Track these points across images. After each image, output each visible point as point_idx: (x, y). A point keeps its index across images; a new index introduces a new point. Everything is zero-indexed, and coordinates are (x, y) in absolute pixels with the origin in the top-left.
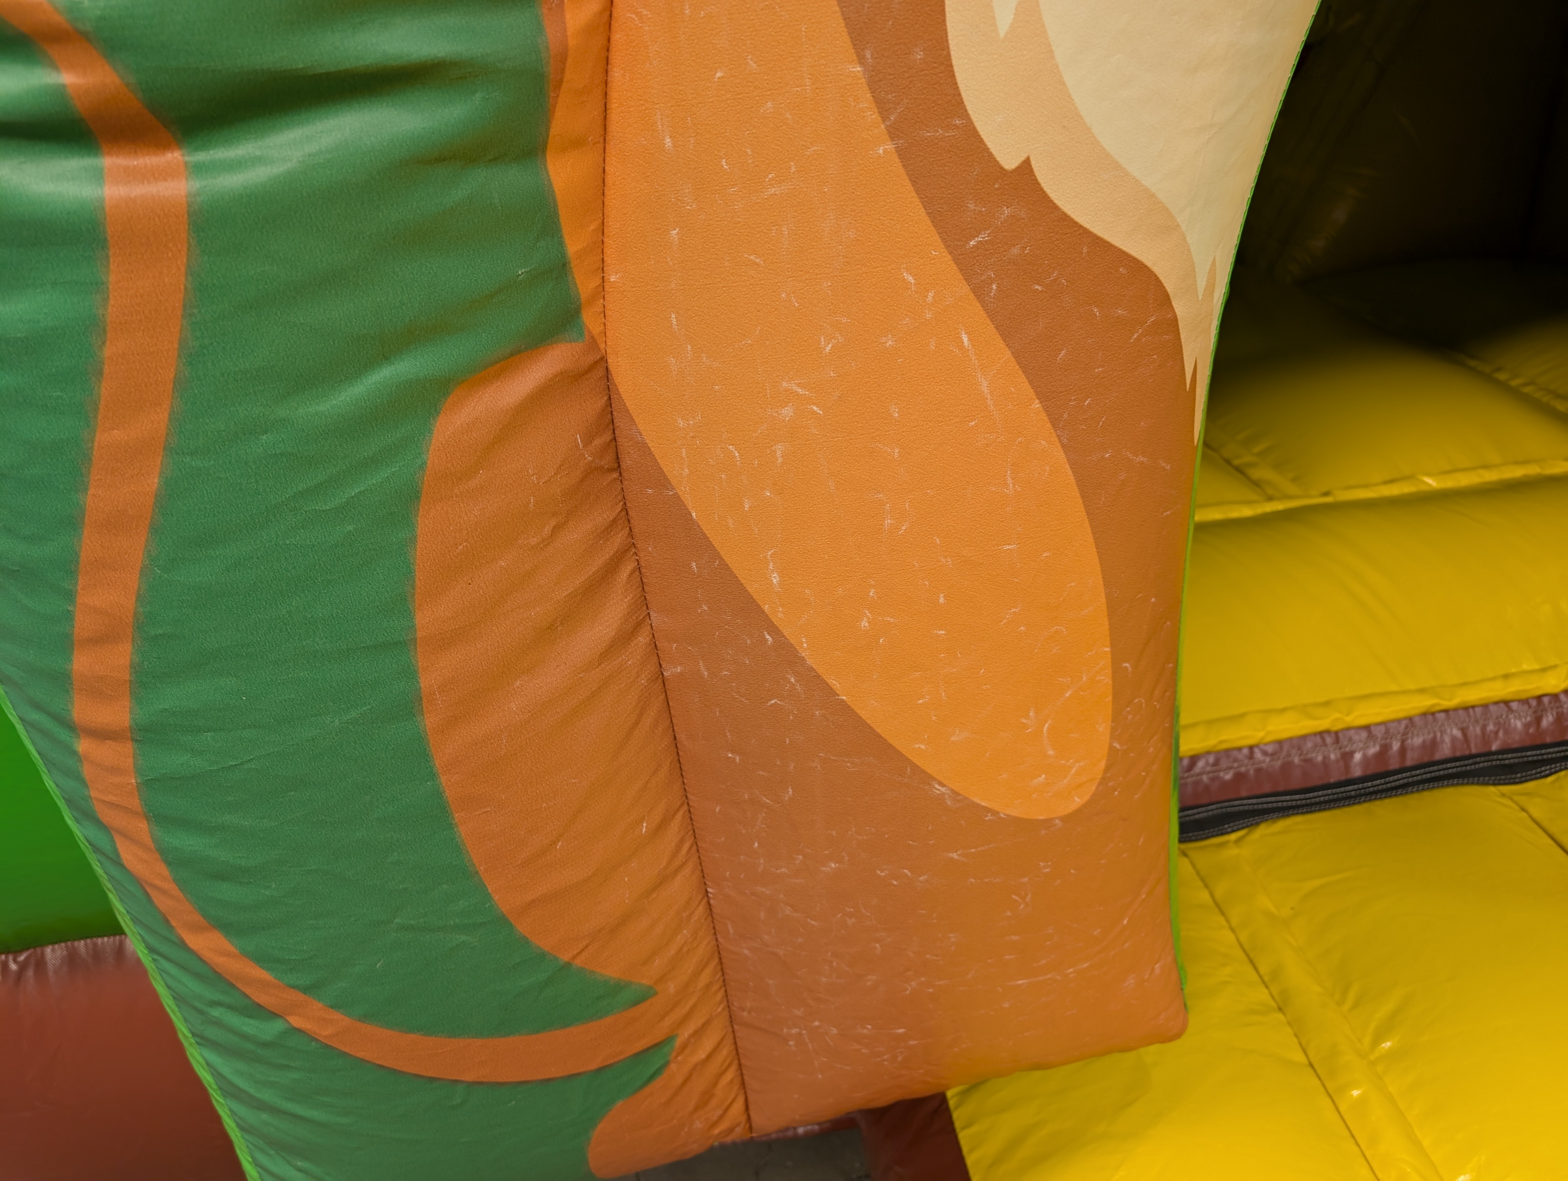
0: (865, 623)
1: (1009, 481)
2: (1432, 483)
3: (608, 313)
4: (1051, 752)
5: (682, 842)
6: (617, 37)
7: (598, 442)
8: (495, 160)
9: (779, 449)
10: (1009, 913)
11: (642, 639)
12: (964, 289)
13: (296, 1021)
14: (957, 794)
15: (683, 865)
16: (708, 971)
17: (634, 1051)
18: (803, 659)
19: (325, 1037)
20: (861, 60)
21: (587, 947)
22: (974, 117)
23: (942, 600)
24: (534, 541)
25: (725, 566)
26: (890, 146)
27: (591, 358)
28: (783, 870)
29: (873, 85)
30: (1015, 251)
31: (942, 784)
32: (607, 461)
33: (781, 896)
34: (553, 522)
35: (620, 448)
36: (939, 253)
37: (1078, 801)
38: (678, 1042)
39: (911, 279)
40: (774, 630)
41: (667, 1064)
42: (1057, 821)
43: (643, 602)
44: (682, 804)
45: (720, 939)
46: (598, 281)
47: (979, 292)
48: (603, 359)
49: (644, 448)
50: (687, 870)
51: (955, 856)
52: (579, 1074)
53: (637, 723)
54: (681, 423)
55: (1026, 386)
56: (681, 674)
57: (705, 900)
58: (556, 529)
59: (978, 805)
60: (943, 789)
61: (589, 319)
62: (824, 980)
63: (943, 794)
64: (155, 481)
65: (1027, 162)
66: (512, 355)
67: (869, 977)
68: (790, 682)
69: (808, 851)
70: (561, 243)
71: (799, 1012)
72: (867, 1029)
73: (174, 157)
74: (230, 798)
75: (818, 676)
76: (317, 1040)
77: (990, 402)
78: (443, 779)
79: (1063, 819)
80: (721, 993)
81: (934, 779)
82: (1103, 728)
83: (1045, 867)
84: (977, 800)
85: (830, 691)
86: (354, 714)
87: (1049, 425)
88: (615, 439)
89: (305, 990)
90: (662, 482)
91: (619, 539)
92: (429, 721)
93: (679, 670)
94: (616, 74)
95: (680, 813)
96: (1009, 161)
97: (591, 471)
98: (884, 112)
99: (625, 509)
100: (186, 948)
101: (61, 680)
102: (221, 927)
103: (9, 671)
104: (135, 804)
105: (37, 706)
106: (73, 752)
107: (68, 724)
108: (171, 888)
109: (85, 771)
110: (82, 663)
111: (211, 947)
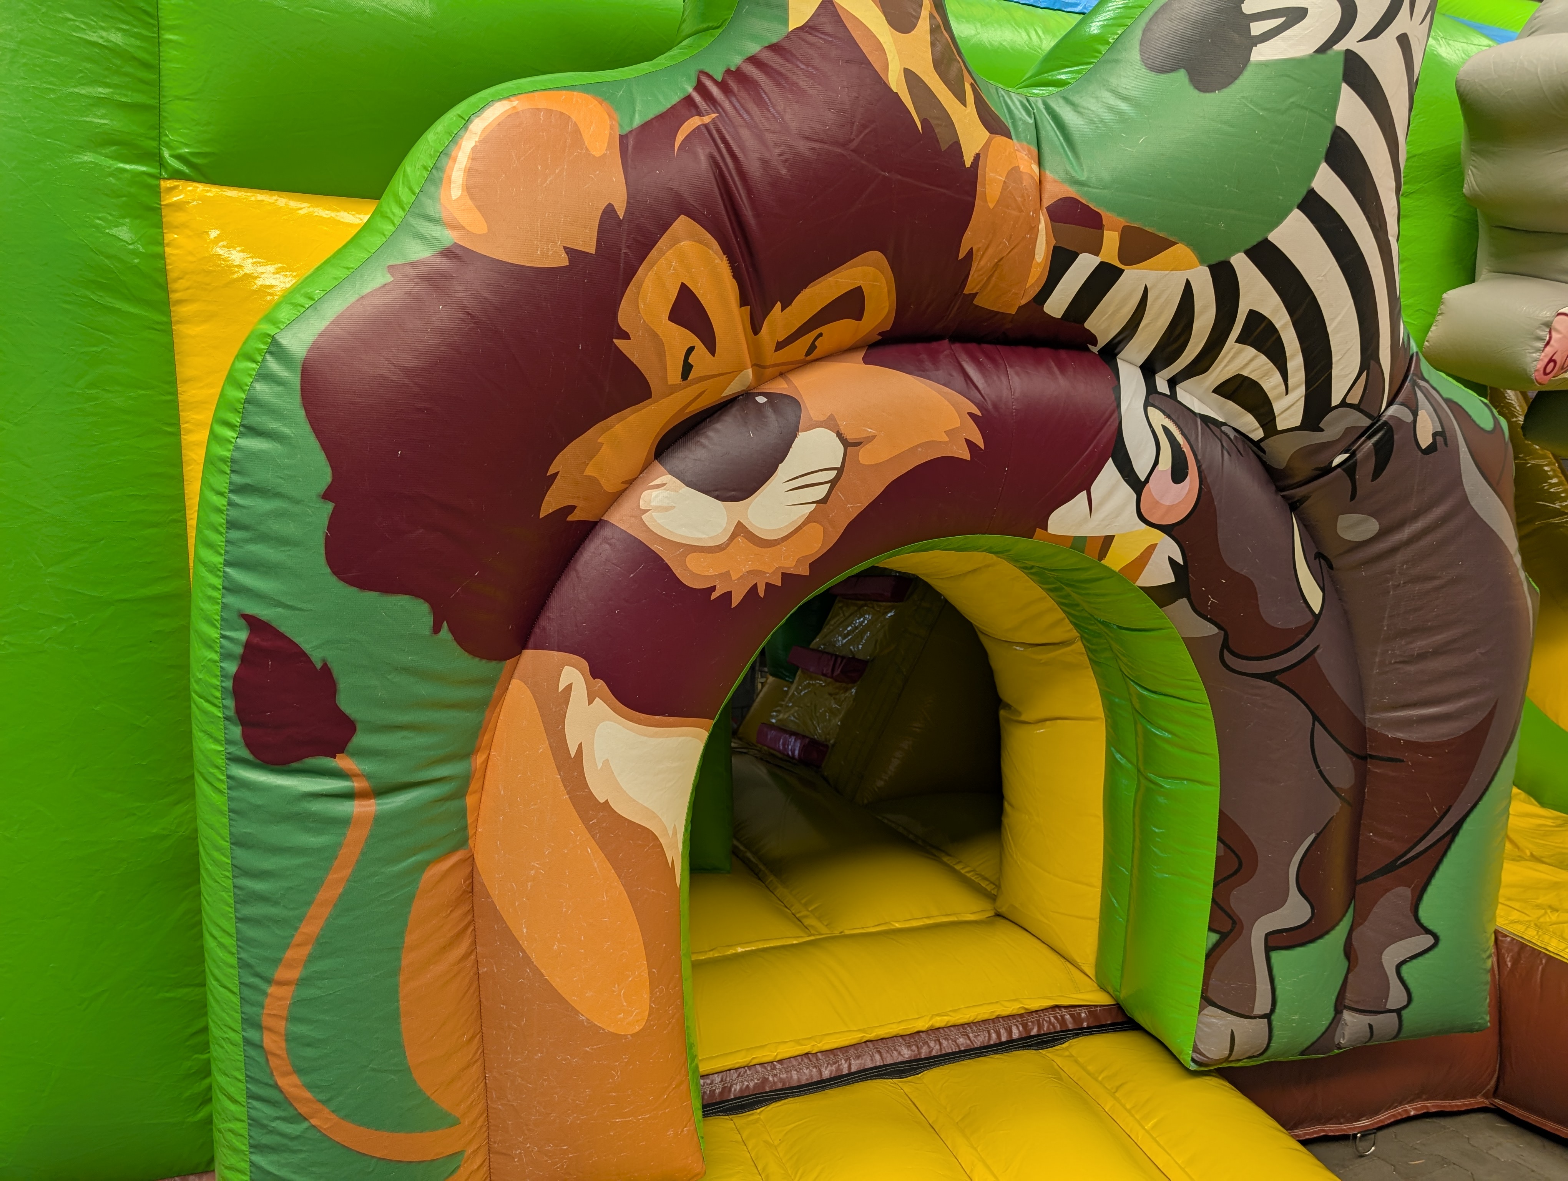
0: (555, 947)
1: (605, 896)
2: (898, 925)
3: (476, 840)
4: (625, 1004)
5: (478, 1049)
6: (489, 763)
7: (468, 882)
8: (454, 799)
9: (529, 884)
10: (611, 1081)
11: (473, 957)
12: (589, 836)
13: (314, 1121)
14: (588, 1019)
15: (477, 1060)
16: (482, 1119)
17: (448, 1154)
18: (533, 962)
19: (325, 1129)
20: (560, 774)
21: (437, 1090)
22: (591, 789)
23: (582, 938)
24: (444, 915)
25: (507, 927)
26: (567, 796)
27: (470, 854)
28: (519, 1059)
29: (562, 780)
30: (604, 825)
31: (582, 1015)
32: (469, 889)
33: (517, 1073)
34: (451, 909)
35: (474, 885)
36: (581, 825)
37: (638, 1028)
38: (466, 1154)
39: (573, 833)
40: (523, 951)
41: (458, 1167)
42: (629, 1036)
43: (475, 943)
44: (480, 1032)
45: (489, 1102)
46: (475, 831)
47: (593, 836)
48: (473, 855)
49: (483, 885)
50: (478, 1064)
51: (588, 1049)
52: (423, 1162)
53: (467, 991)
54: (497, 876)
55: (609, 865)
56: (486, 971)
57: (484, 1081)
58: (452, 911)
59: (597, 1025)
60: (583, 1018)
61: (470, 842)
62: (533, 1118)
63: (583, 1020)
64: (341, 890)
65: (607, 800)
66: (448, 854)
67: (552, 1115)
68: (527, 971)
69: (530, 1048)
70: (467, 820)
71: (521, 1140)
72: (550, 1146)
73: (373, 801)
74: (325, 1008)
75: (538, 969)
76: (320, 1132)
77: (597, 870)
78: (401, 1003)
79: (631, 1035)
80: (486, 1134)
81: (580, 1013)
82: (646, 996)
83: (626, 1058)
84: (596, 1023)
85: (542, 975)
86: (378, 973)
87: (617, 878)
88: (472, 882)
89: (324, 1102)
90: (488, 896)
91: (470, 917)
92: (401, 978)
93: (485, 970)
94: (488, 773)
95: (479, 1036)
96: (602, 801)
97: (465, 892)
98: (566, 788)
99: (473, 907)
100: (276, 1086)
101: (276, 962)
102: (299, 1071)
103: (251, 961)
104: (284, 1013)
105: (257, 975)
106: (265, 994)
107: (269, 981)
108: (283, 1054)
109: (267, 1001)
110: (289, 954)
111: (289, 1083)
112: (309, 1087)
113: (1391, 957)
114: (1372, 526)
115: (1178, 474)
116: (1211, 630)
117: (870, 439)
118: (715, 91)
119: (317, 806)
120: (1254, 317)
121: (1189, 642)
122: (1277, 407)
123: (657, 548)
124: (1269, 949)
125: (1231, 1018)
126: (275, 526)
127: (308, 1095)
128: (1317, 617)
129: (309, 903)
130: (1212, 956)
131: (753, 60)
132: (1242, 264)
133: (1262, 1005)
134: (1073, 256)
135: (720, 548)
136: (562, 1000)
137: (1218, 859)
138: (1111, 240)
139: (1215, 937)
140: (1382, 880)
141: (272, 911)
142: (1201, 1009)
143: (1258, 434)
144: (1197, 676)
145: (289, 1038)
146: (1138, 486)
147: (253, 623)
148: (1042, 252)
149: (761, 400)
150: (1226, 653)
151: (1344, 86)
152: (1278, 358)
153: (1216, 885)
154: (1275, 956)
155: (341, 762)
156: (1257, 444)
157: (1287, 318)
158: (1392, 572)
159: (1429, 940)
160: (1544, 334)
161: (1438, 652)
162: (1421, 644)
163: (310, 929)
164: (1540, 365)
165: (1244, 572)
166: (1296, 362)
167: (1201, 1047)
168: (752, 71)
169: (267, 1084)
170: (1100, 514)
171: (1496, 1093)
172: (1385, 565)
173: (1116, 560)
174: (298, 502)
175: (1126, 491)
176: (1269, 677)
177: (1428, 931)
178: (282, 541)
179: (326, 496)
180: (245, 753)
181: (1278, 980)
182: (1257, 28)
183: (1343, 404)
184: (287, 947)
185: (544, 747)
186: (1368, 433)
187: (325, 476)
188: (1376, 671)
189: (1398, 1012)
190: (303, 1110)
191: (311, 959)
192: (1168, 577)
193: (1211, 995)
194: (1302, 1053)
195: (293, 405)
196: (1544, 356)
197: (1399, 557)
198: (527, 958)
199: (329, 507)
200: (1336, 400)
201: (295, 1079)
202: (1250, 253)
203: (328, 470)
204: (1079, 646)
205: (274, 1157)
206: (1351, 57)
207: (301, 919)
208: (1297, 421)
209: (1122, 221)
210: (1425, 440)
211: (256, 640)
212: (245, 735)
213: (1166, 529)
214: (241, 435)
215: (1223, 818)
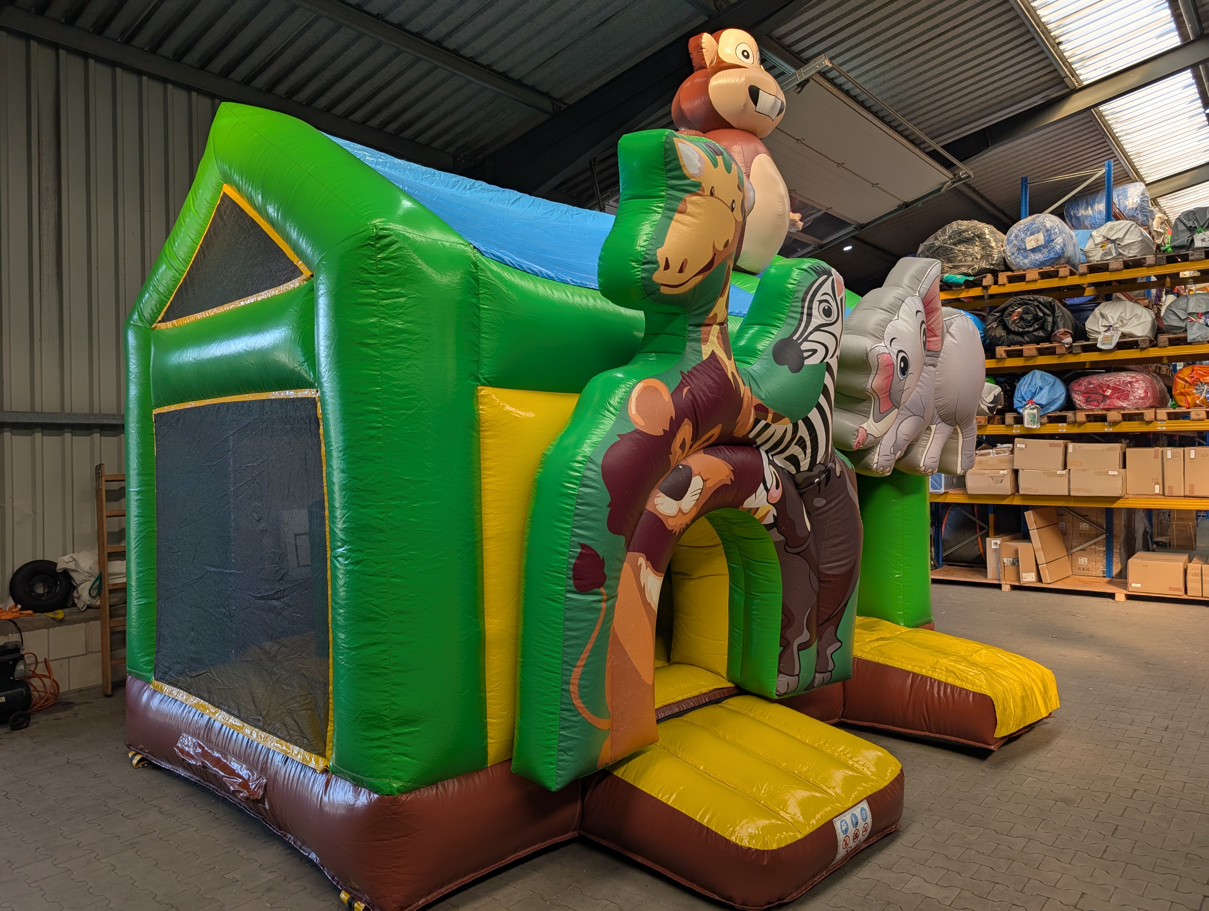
100: (573, 704)
101: (578, 659)
102: (581, 697)
103: (568, 660)
104: (579, 677)
105: (570, 665)
106: (572, 671)
107: (574, 666)
108: (577, 692)
109: (573, 674)
110: (582, 656)
111: (577, 702)
112: (583, 703)
113: (829, 651)
114: (824, 502)
115: (777, 487)
116: (783, 538)
117: (709, 479)
118: (687, 378)
119: (594, 605)
120: (801, 438)
121: (775, 543)
122: (801, 464)
123: (660, 517)
124: (799, 650)
125: (788, 677)
126: (594, 515)
127: (583, 706)
128: (810, 533)
129: (590, 638)
130: (781, 655)
131: (694, 368)
132: (800, 423)
133: (796, 672)
134: (760, 421)
135: (675, 516)
136: (638, 672)
137: (782, 620)
138: (770, 416)
139: (782, 648)
140: (826, 624)
141: (578, 642)
142: (778, 675)
143: (794, 472)
144: (776, 555)
145: (580, 686)
146: (767, 490)
147: (583, 546)
148: (752, 420)
149: (681, 467)
150: (786, 547)
151: (826, 372)
152: (804, 448)
153: (782, 629)
154: (801, 652)
155: (602, 590)
156: (793, 475)
157: (809, 438)
158: (828, 517)
159: (839, 644)
160: (856, 433)
161: (841, 543)
162: (836, 541)
163: (589, 647)
164: (855, 444)
165: (793, 518)
166: (809, 451)
167: (779, 689)
168: (695, 372)
169: (570, 704)
170: (757, 500)
171: (842, 717)
172: (826, 515)
173: (758, 516)
174: (601, 508)
175: (765, 492)
176: (798, 554)
177: (840, 641)
178: (595, 520)
179: (609, 506)
180: (574, 589)
181: (801, 661)
182: (806, 354)
183: (820, 463)
184: (582, 654)
185: (635, 585)
186: (824, 472)
187: (609, 500)
188: (823, 550)
189: (831, 671)
190: (580, 711)
191: (589, 657)
192: (772, 521)
193: (781, 670)
194: (805, 690)
195: (599, 478)
196: (857, 441)
197: (831, 512)
198: (629, 658)
199: (609, 509)
200: (818, 462)
201: (579, 701)
202: (803, 420)
203: (610, 498)
204: (721, 547)
205: (569, 731)
206: (827, 363)
207: (587, 644)
208: (806, 468)
209: (774, 411)
210: (838, 475)
211: (584, 551)
212: (574, 583)
213: (773, 504)
214: (580, 487)
215: (784, 605)
